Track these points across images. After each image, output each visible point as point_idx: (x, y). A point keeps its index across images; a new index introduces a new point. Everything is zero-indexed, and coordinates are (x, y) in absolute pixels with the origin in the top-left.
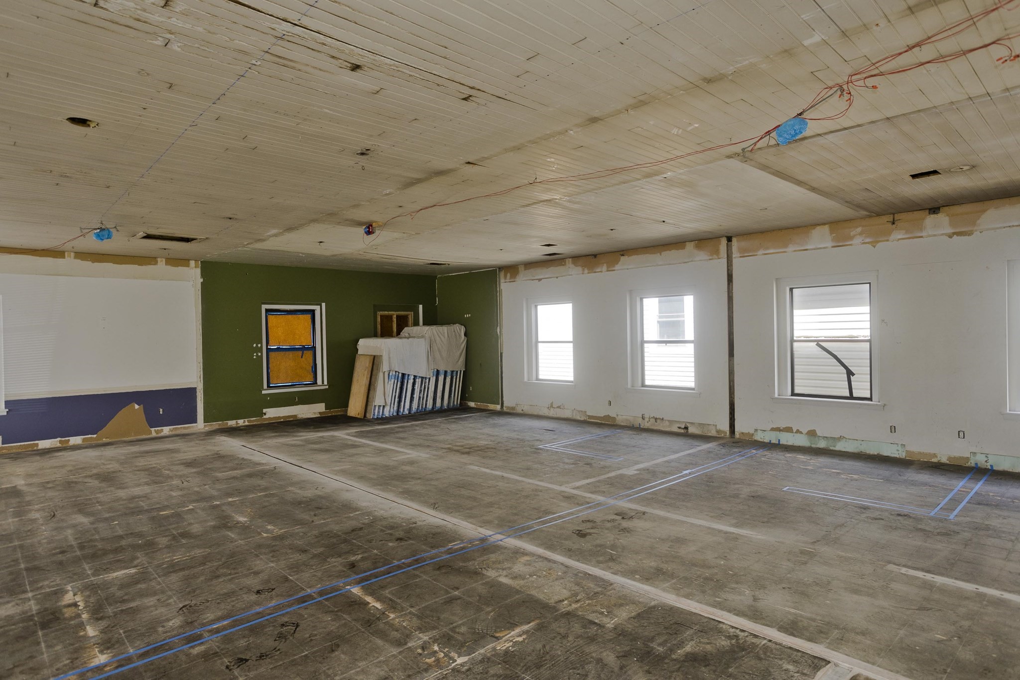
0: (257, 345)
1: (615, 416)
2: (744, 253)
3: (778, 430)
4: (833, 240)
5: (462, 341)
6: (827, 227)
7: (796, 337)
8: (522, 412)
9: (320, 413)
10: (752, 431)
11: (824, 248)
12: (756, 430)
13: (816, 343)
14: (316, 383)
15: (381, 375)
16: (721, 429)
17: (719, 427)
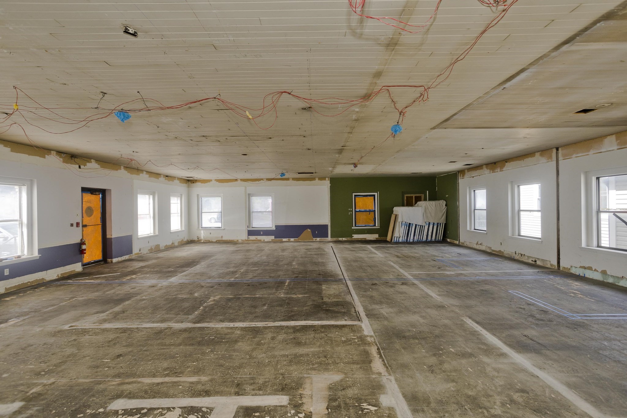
0: (350, 210)
1: (503, 251)
2: (566, 157)
3: (585, 268)
4: (618, 144)
5: (443, 208)
6: (614, 136)
7: (602, 209)
8: (466, 246)
9: (376, 238)
10: (569, 267)
11: (613, 150)
12: (571, 267)
13: (613, 213)
14: (375, 226)
15: (398, 223)
16: (553, 264)
17: (552, 262)
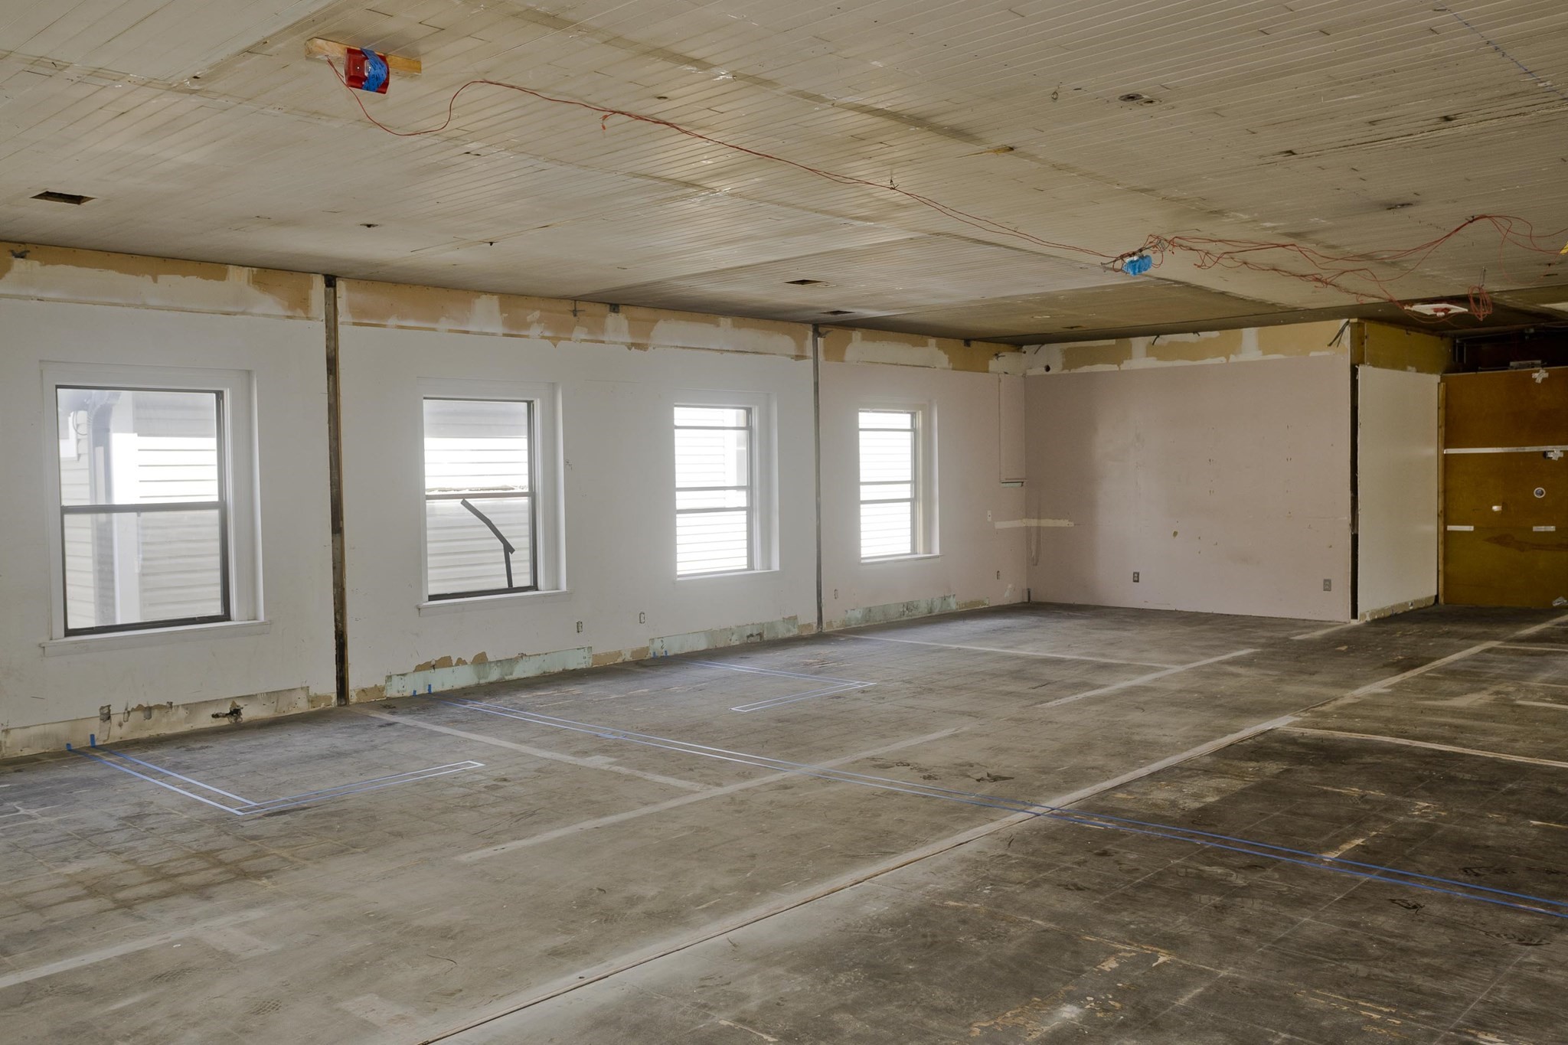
2: (363, 316)
3: (428, 666)
4: (507, 323)
6: (495, 298)
7: (429, 490)
10: (381, 682)
11: (492, 334)
13: (461, 500)
16: (319, 693)
17: (311, 692)
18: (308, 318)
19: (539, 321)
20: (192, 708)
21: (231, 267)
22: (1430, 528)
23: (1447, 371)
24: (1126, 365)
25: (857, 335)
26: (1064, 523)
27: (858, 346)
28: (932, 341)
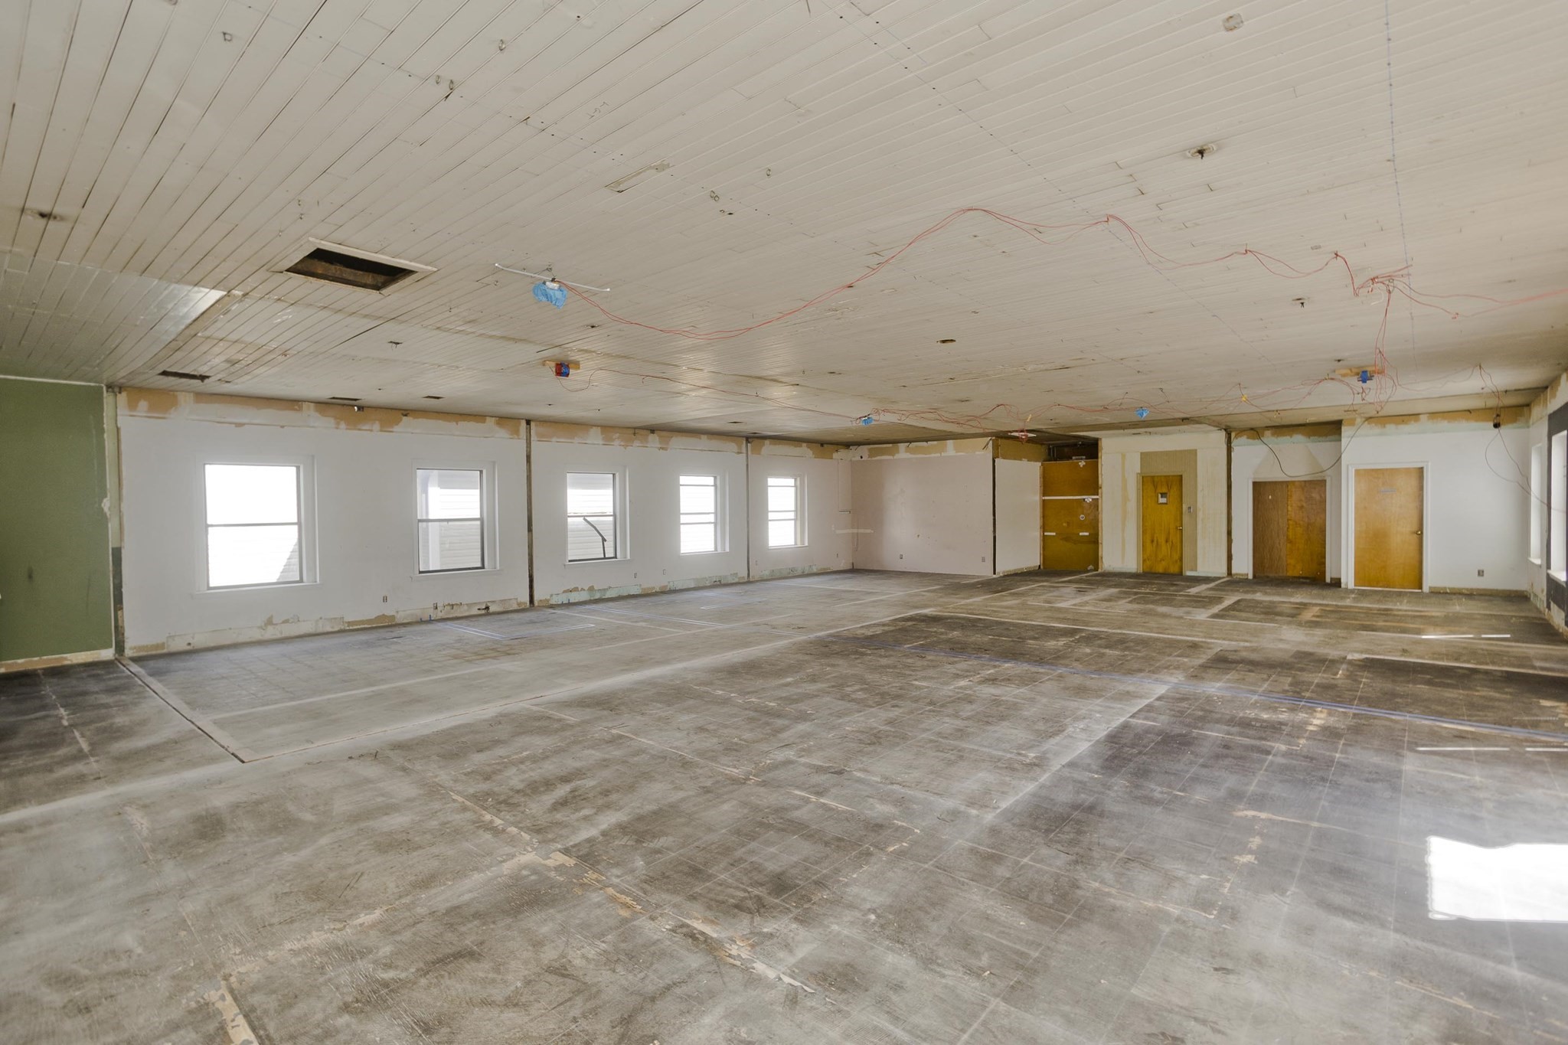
1: (390, 615)
2: (542, 437)
3: (568, 591)
4: (602, 439)
6: (599, 429)
7: (569, 514)
8: (189, 648)
10: (547, 596)
12: (552, 595)
13: (583, 518)
16: (521, 600)
17: (517, 599)
18: (519, 439)
19: (618, 438)
20: (469, 605)
21: (487, 418)
22: (1037, 534)
23: (1044, 461)
24: (897, 456)
25: (767, 442)
26: (869, 531)
27: (768, 448)
28: (804, 445)
